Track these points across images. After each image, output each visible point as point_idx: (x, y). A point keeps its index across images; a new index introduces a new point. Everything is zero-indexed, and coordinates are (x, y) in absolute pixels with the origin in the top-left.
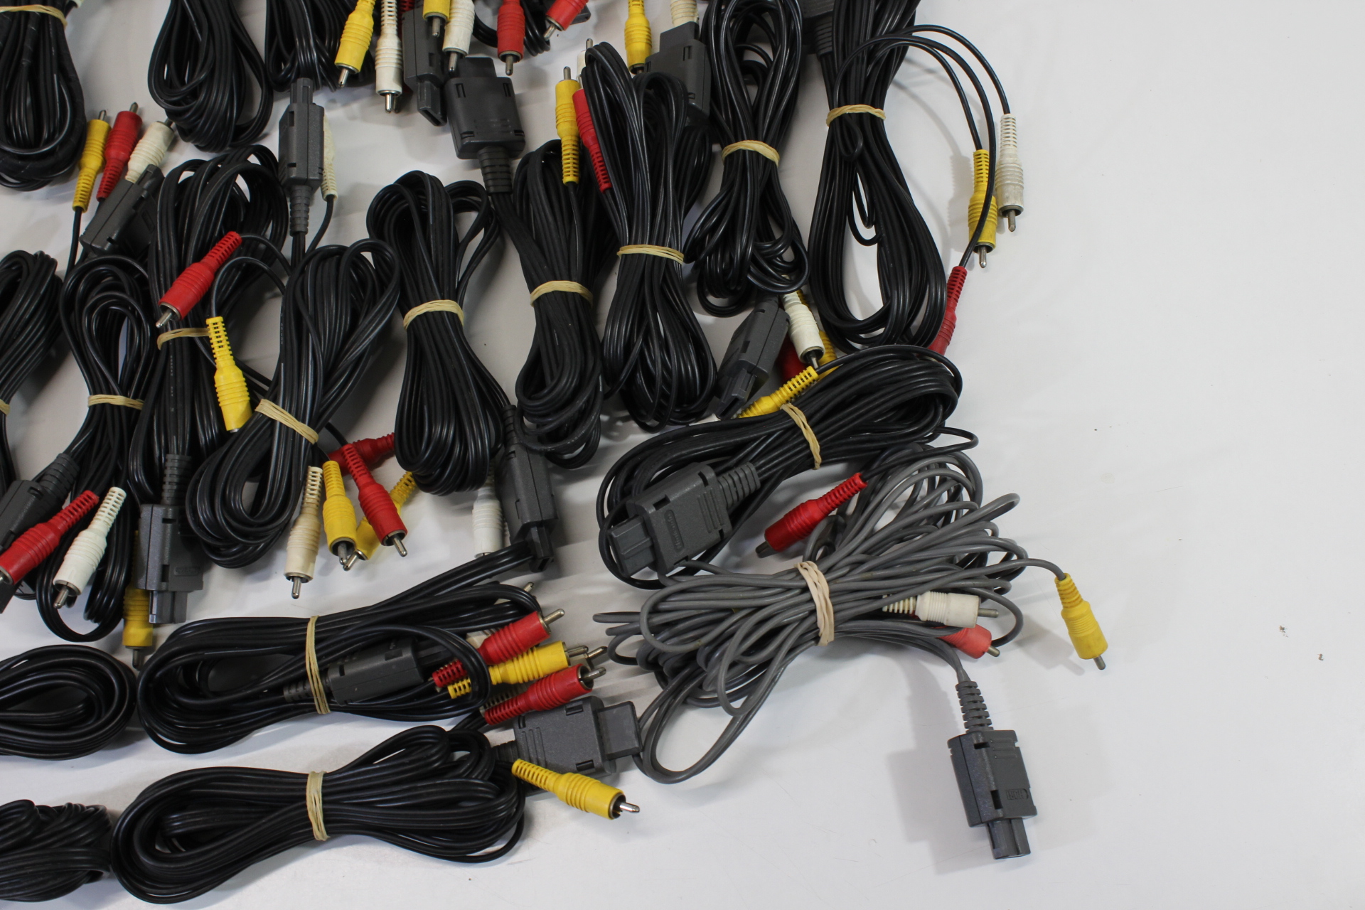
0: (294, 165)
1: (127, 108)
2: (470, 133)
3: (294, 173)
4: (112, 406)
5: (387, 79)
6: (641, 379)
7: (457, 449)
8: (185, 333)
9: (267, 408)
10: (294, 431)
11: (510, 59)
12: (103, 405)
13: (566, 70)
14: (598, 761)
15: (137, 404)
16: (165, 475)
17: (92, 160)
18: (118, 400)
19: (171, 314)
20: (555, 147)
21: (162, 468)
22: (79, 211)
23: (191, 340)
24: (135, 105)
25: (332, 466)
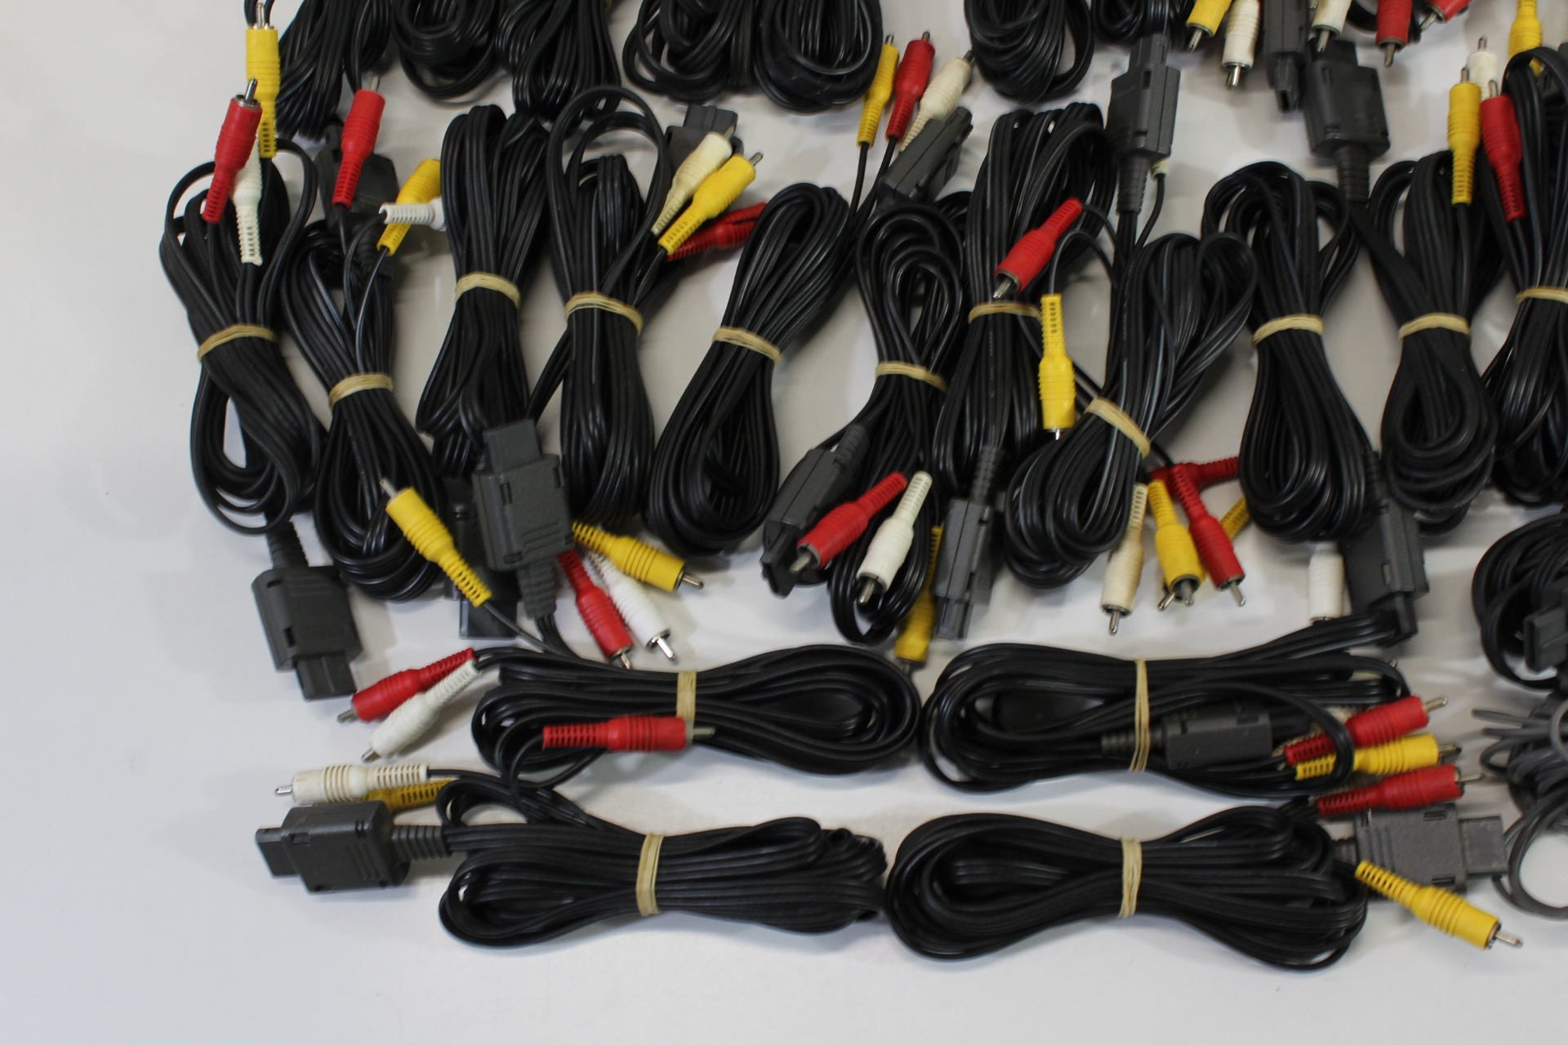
0: (1145, 133)
1: (919, 36)
2: (1336, 127)
3: (1142, 143)
4: (910, 379)
5: (1240, 49)
6: (1537, 446)
7: (1327, 495)
8: (1011, 308)
9: (1103, 409)
10: (1132, 442)
11: (1391, 48)
12: (900, 377)
13: (1465, 72)
14: (1460, 878)
15: (936, 380)
16: (979, 469)
17: (882, 90)
18: (918, 372)
19: (1009, 285)
20: (1444, 160)
21: (976, 459)
22: (865, 147)
23: (1014, 317)
24: (927, 35)
25: (1159, 486)
